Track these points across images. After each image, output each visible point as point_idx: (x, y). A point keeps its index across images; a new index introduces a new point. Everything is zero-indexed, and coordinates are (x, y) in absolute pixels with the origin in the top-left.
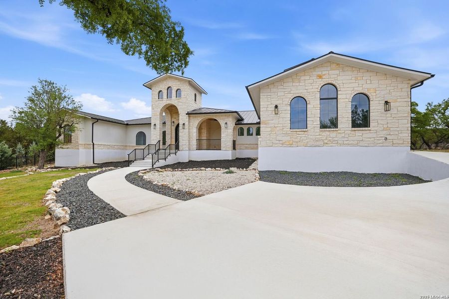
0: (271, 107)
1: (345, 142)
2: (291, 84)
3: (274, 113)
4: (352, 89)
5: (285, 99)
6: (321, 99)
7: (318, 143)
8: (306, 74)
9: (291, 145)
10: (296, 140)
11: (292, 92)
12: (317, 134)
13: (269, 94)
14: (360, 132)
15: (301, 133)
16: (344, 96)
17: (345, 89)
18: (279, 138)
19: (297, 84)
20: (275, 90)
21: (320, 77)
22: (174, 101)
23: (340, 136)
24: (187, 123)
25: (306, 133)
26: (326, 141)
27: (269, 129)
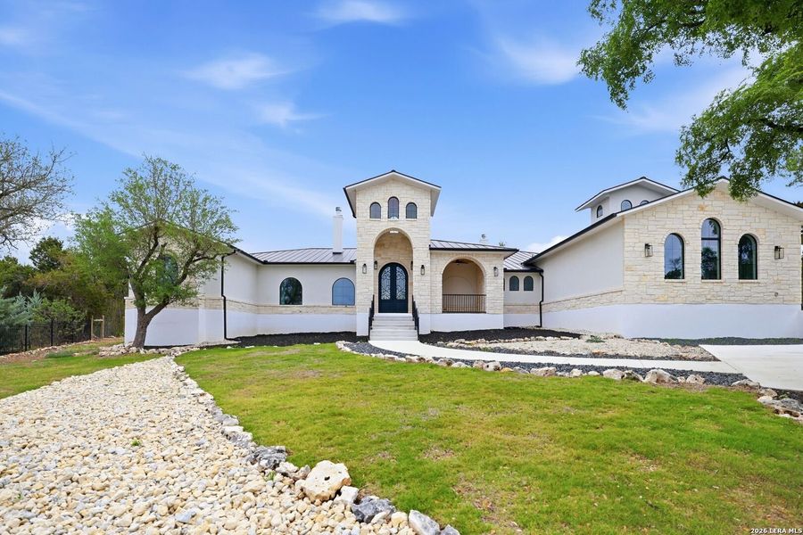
0: (640, 247)
1: (732, 299)
2: (665, 215)
3: (643, 255)
4: (739, 228)
5: (657, 236)
6: (703, 239)
7: (700, 299)
8: (685, 203)
9: (665, 303)
10: (672, 295)
11: (667, 226)
12: (698, 286)
13: (637, 227)
14: (748, 284)
15: (678, 284)
16: (730, 237)
17: (731, 228)
18: (650, 291)
19: (674, 216)
20: (645, 222)
21: (702, 208)
22: (402, 223)
23: (724, 289)
24: (427, 266)
25: (685, 285)
26: (709, 297)
27: (637, 278)
